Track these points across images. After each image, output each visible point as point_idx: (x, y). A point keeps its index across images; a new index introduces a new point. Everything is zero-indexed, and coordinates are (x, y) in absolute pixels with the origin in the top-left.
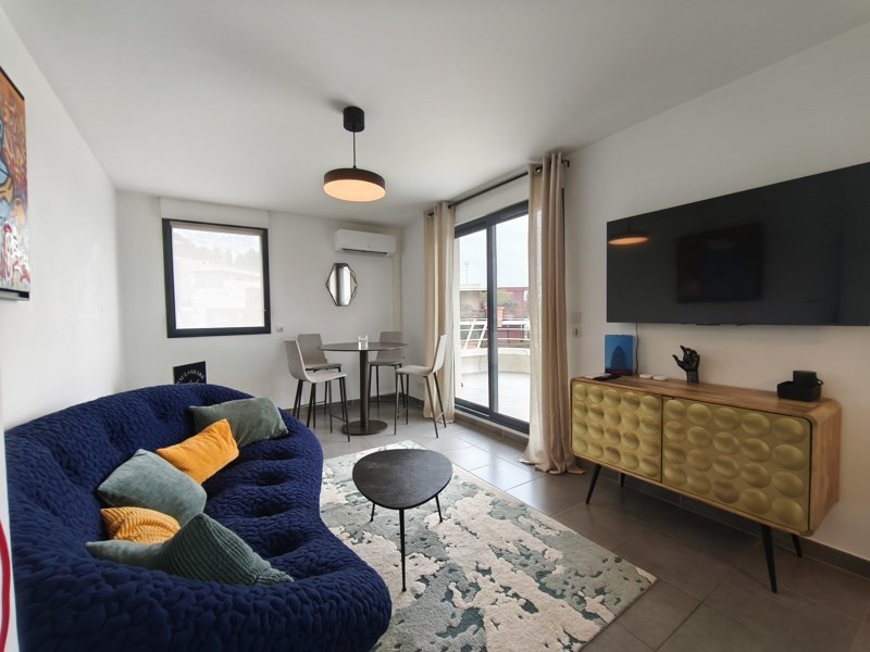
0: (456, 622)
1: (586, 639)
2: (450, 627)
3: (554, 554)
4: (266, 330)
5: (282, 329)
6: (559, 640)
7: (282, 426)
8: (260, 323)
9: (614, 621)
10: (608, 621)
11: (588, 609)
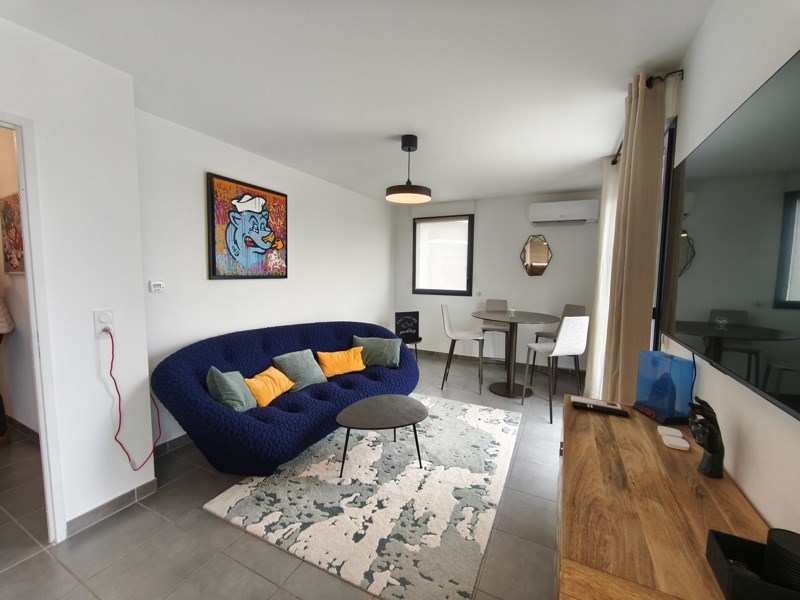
0: (327, 505)
1: (343, 576)
2: (322, 504)
3: (434, 542)
4: (468, 293)
5: (480, 294)
6: (335, 560)
7: (397, 360)
8: (463, 288)
9: (374, 596)
10: (369, 590)
11: (376, 575)
